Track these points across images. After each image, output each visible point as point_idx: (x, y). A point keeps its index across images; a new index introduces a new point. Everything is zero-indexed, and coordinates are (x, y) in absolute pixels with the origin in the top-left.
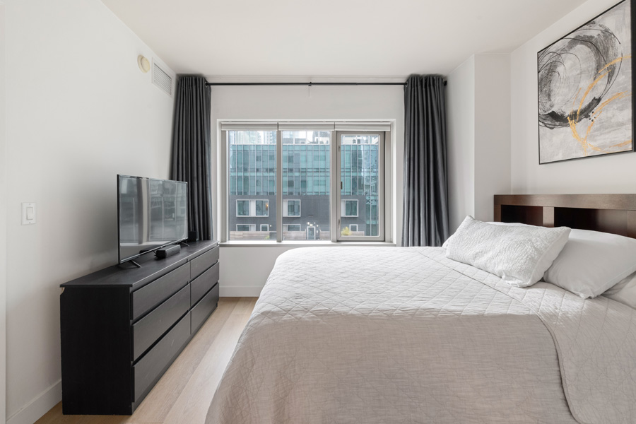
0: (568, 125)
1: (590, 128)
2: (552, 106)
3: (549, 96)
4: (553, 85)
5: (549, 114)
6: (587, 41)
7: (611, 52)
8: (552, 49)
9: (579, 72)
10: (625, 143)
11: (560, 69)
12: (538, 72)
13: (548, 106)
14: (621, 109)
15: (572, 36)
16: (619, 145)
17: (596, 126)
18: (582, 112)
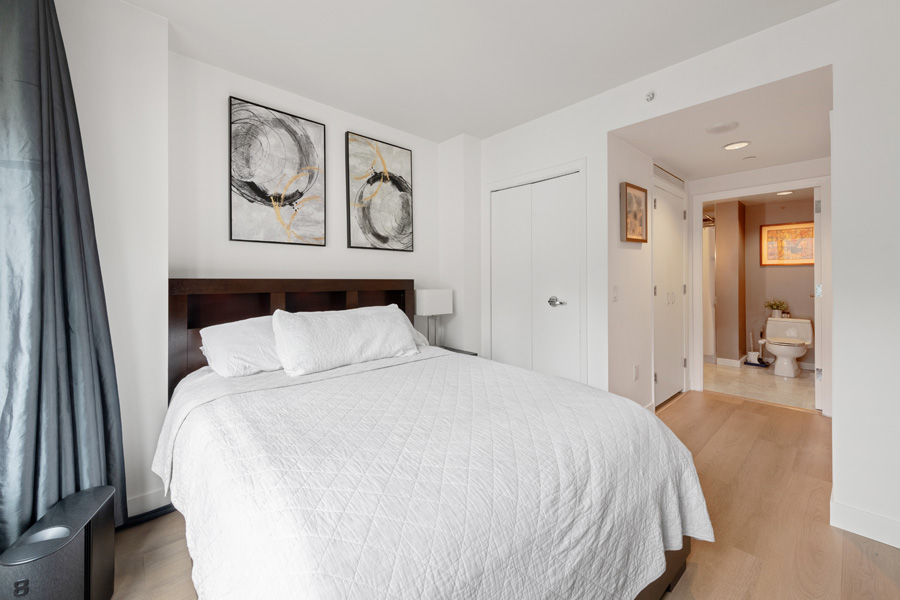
0: (271, 206)
1: (293, 218)
2: (251, 175)
3: (248, 161)
4: (252, 151)
5: (246, 182)
6: (291, 132)
7: (311, 158)
8: (251, 108)
9: (283, 156)
10: (319, 239)
11: (262, 138)
12: (231, 123)
13: (245, 172)
15: (276, 114)
16: (316, 239)
17: (298, 216)
18: (286, 198)
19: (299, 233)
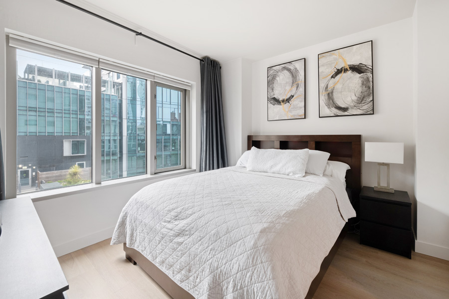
0: (281, 105)
1: (289, 107)
2: (274, 95)
3: (273, 89)
4: (274, 85)
6: (289, 70)
7: (297, 78)
8: (274, 68)
10: (302, 115)
11: (278, 78)
13: (272, 94)
14: (301, 102)
15: (283, 66)
16: (300, 116)
17: (292, 107)
18: (287, 100)
19: (292, 114)
